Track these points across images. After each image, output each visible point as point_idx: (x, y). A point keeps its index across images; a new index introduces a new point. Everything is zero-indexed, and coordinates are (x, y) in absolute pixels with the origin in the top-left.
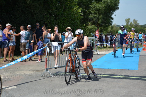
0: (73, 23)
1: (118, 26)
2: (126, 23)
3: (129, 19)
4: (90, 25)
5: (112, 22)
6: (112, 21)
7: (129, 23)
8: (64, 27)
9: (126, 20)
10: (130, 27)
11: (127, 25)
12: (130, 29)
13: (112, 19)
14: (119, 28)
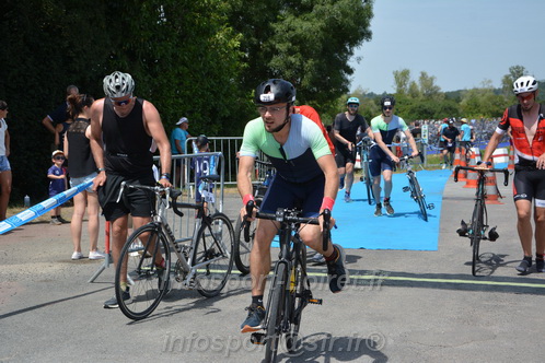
0: (212, 86)
1: (371, 95)
2: (396, 87)
3: (405, 74)
5: (347, 82)
6: (349, 77)
7: (408, 86)
8: (181, 101)
9: (396, 75)
10: (409, 98)
11: (400, 92)
12: (409, 106)
13: (350, 71)
14: (372, 102)
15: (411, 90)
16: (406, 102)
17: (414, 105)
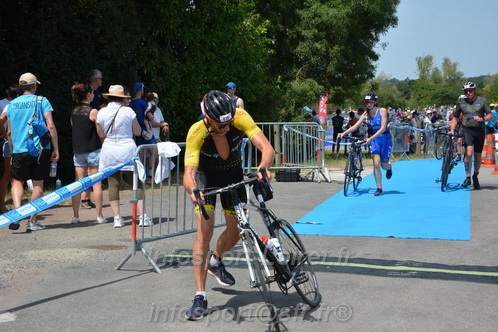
0: (239, 72)
1: (394, 80)
2: (418, 73)
3: (428, 60)
4: (297, 79)
5: (373, 67)
6: (374, 63)
7: (431, 72)
9: (419, 61)
10: (432, 83)
11: (423, 78)
12: (432, 92)
13: (375, 57)
14: (395, 88)
15: (434, 75)
16: (428, 88)
17: (437, 91)
